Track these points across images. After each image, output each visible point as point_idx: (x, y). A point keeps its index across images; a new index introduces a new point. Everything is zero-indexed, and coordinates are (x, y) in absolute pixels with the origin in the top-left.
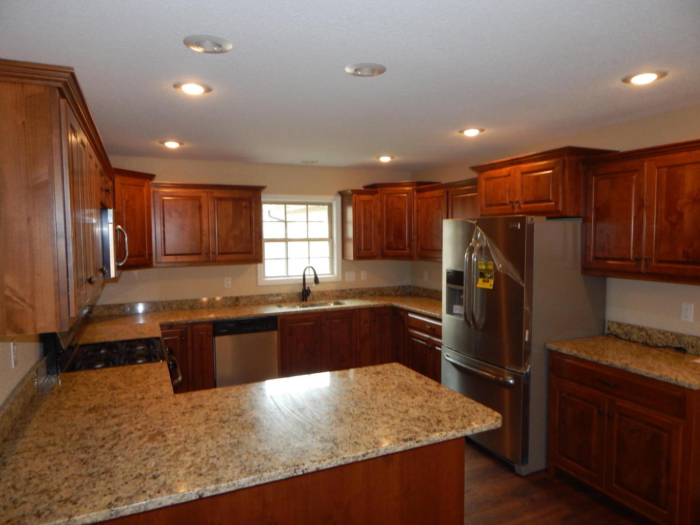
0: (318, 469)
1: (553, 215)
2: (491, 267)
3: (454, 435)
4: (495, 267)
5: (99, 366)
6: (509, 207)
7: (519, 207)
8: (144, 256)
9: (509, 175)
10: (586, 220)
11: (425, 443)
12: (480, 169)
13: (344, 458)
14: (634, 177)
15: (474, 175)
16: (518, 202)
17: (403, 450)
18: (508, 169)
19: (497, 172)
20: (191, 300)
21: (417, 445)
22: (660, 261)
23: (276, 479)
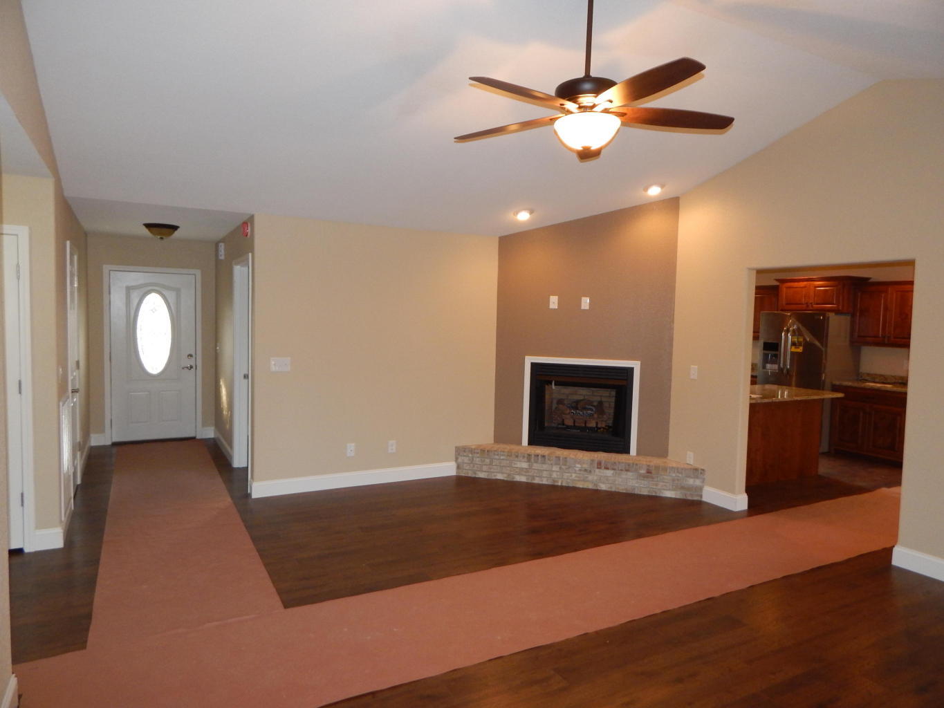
1: (837, 312)
2: (801, 340)
4: (805, 339)
6: (805, 306)
7: (812, 306)
9: (805, 287)
10: (853, 315)
12: (783, 281)
14: (883, 295)
15: (776, 283)
16: (811, 303)
18: (805, 283)
19: (796, 284)
22: (895, 338)
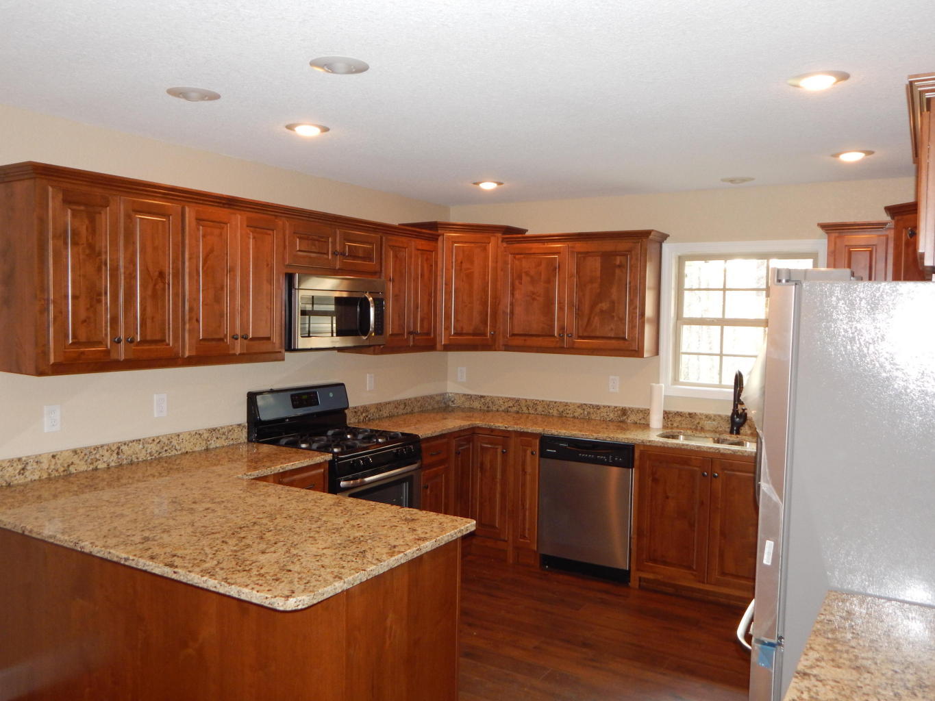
0: (91, 552)
3: (215, 587)
5: (304, 446)
8: (484, 334)
11: (182, 579)
13: (110, 553)
17: (160, 574)
20: (561, 403)
21: (174, 576)
23: (65, 545)
